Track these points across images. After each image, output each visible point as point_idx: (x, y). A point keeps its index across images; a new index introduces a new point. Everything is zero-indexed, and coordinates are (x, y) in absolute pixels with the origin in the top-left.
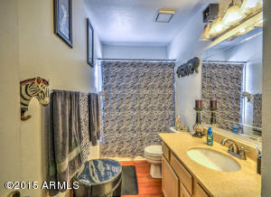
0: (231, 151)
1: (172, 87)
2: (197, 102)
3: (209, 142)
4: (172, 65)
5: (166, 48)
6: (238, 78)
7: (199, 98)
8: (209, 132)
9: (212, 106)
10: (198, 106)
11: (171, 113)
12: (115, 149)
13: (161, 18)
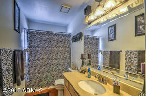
0: (99, 80)
1: (69, 47)
2: (82, 55)
3: (89, 76)
4: (69, 36)
5: (66, 27)
6: (97, 44)
7: (83, 53)
8: (89, 71)
9: (89, 57)
10: (82, 57)
11: (69, 60)
12: (36, 84)
13: (63, 9)
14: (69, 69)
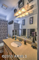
0: (20, 40)
2: (13, 30)
14: (7, 37)
